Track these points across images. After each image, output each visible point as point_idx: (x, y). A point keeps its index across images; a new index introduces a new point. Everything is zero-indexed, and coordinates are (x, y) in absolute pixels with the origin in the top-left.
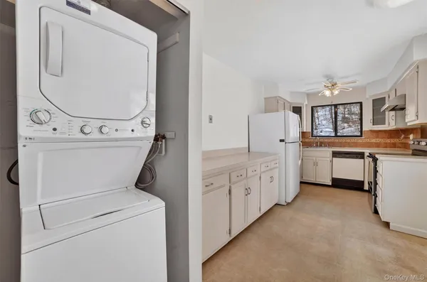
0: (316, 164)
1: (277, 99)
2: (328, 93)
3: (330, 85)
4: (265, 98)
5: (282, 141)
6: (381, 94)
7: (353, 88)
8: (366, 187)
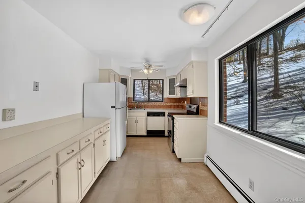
0: (137, 122)
1: (110, 71)
2: (146, 71)
3: (147, 66)
4: (100, 69)
5: (113, 107)
6: (173, 76)
7: (160, 70)
8: (166, 134)
